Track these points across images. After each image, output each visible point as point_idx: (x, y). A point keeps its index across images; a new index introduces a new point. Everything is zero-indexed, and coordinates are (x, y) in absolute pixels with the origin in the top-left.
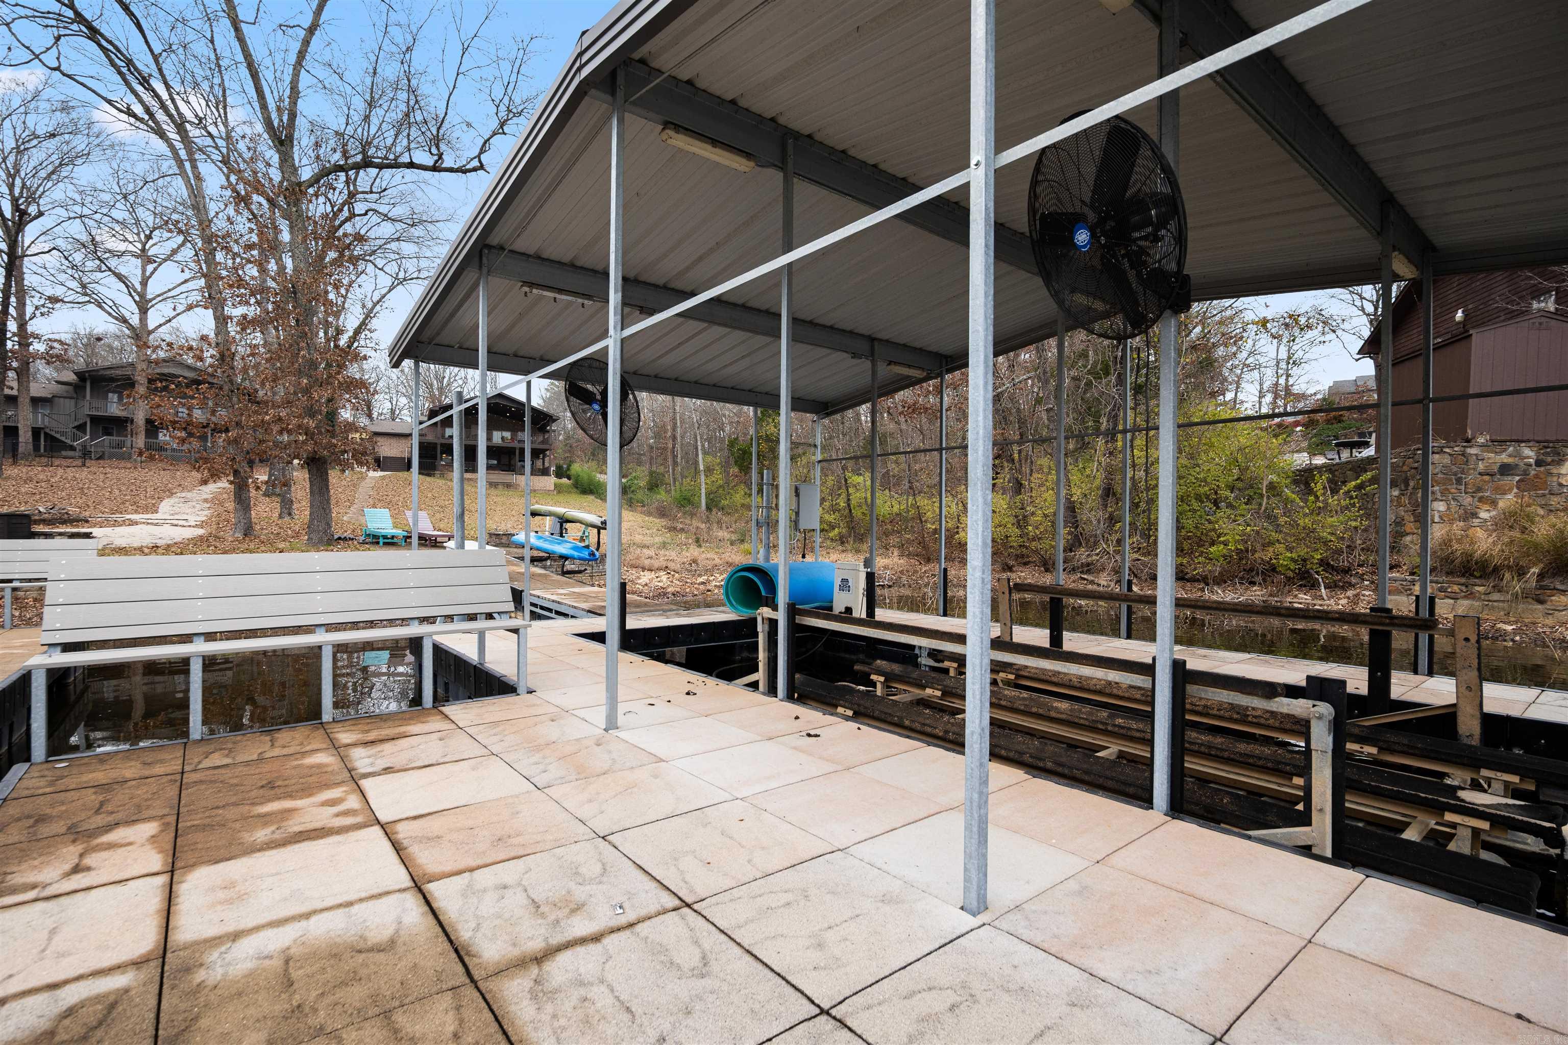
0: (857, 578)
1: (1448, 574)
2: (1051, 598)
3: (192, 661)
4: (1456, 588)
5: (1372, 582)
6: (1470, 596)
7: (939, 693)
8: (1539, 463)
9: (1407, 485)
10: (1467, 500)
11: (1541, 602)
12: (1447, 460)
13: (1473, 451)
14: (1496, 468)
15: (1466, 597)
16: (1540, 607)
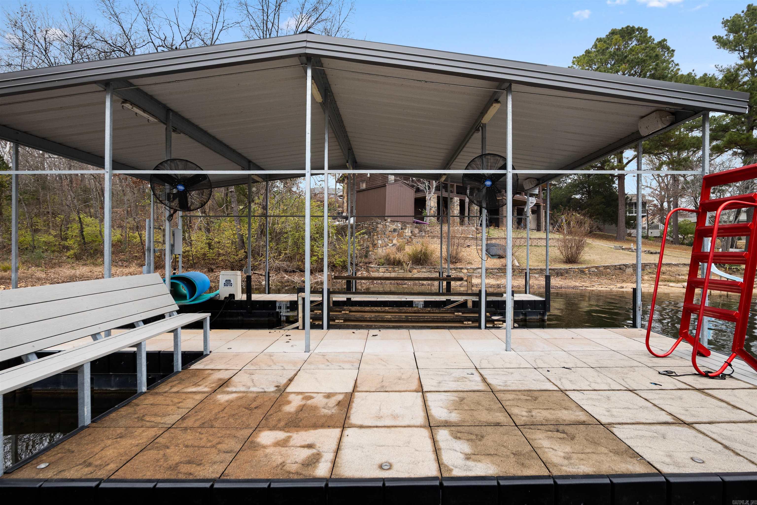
0: (236, 279)
1: (388, 265)
2: (347, 281)
3: (85, 366)
4: (391, 269)
5: (364, 269)
6: (394, 271)
7: (342, 321)
8: (402, 229)
9: (370, 234)
10: (386, 240)
11: (411, 272)
12: (382, 226)
13: (387, 224)
14: (392, 230)
15: (393, 272)
16: (410, 274)
